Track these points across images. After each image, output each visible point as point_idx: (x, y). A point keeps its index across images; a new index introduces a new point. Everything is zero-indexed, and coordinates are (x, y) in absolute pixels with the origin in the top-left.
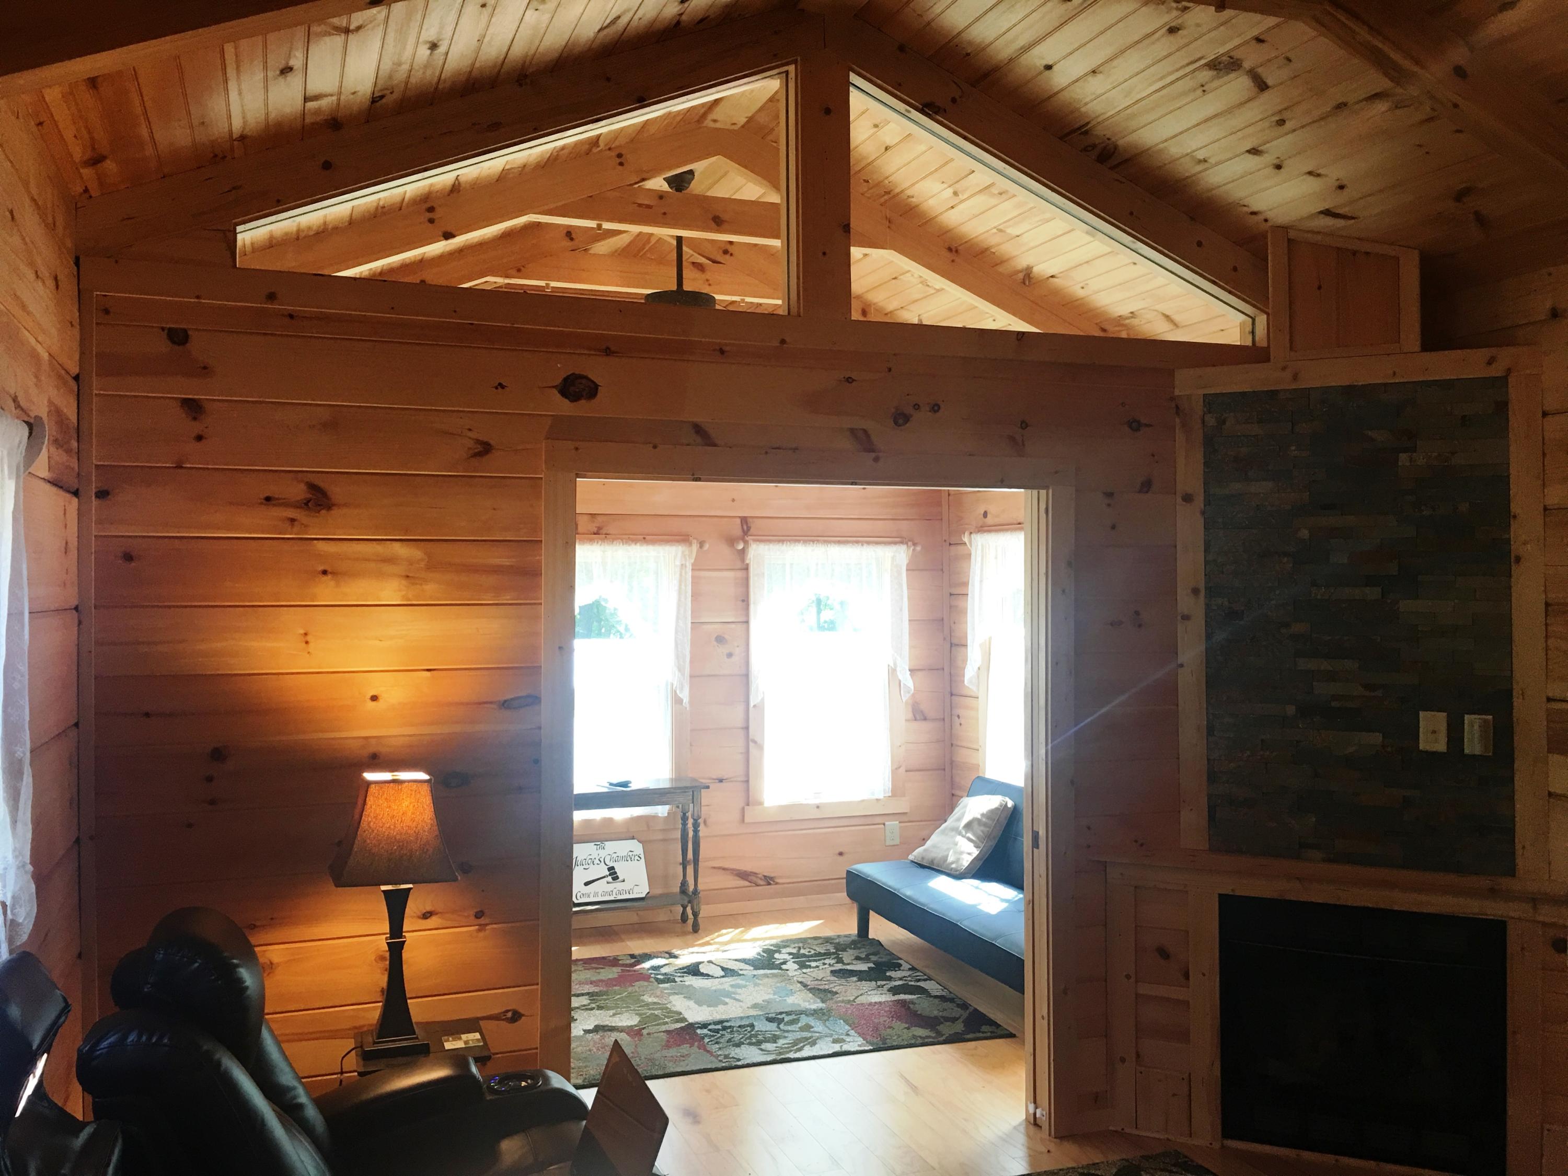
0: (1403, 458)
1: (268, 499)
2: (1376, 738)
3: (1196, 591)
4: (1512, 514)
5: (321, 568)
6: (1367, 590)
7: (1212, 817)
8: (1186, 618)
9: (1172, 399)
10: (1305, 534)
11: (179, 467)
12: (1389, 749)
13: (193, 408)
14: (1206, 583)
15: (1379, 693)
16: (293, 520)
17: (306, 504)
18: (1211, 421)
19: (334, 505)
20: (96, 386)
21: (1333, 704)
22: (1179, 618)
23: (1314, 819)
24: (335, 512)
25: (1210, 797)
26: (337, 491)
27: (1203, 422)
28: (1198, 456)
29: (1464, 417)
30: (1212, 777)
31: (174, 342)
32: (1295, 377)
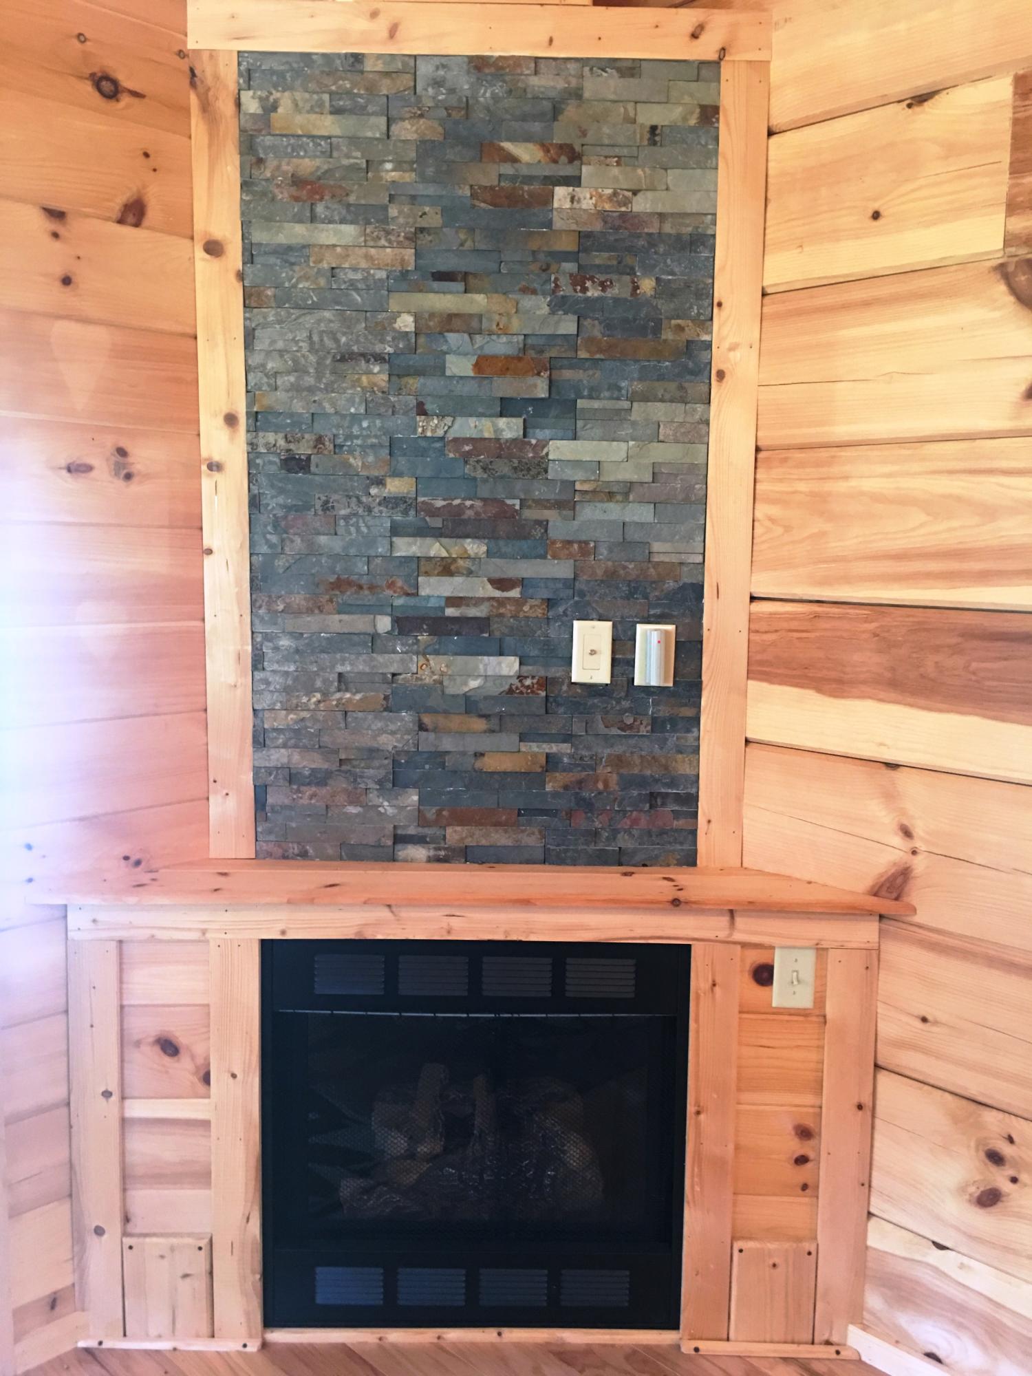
0: (561, 194)
2: (509, 666)
3: (231, 420)
4: (716, 301)
6: (502, 422)
7: (260, 803)
8: (215, 467)
9: (182, 54)
10: (406, 323)
12: (528, 682)
14: (250, 404)
15: (515, 593)
18: (252, 105)
21: (450, 612)
22: (204, 468)
23: (416, 798)
25: (256, 770)
27: (238, 104)
28: (230, 169)
29: (653, 129)
30: (260, 740)
32: (393, 32)
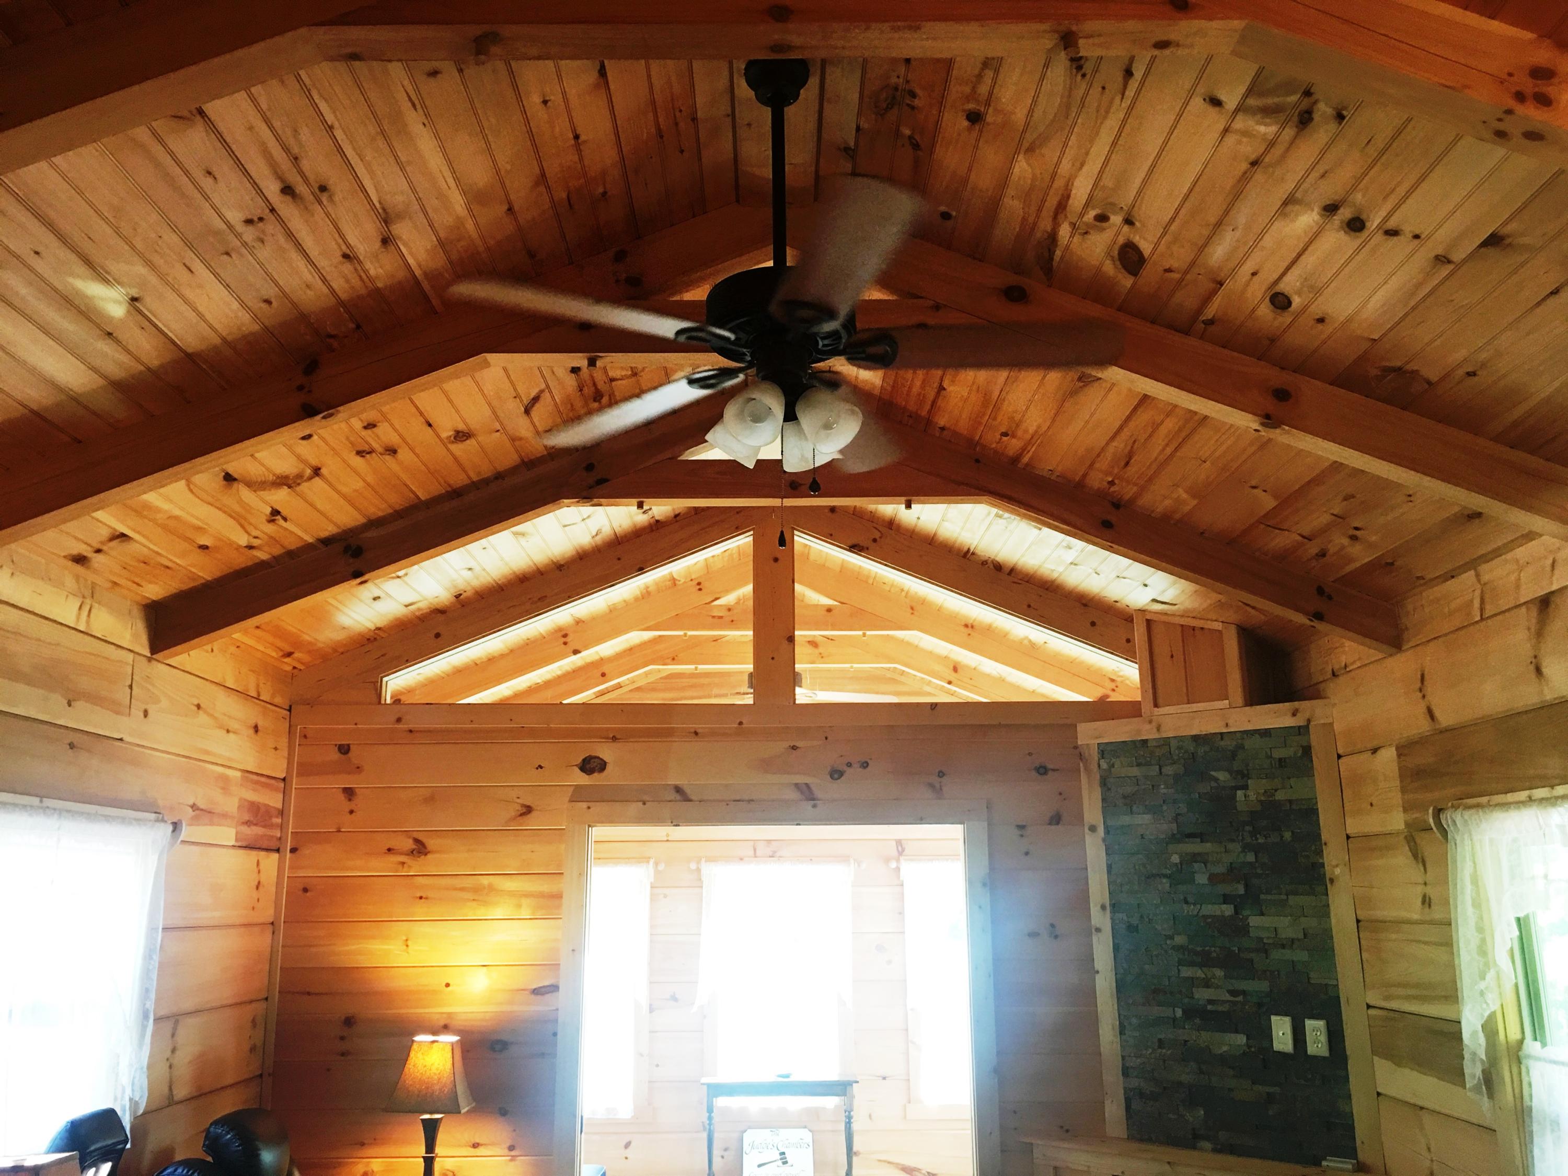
0: (1240, 794)
1: (389, 850)
2: (1241, 1039)
3: (1103, 907)
4: (1323, 842)
5: (419, 895)
6: (1224, 907)
7: (1128, 1108)
8: (1098, 930)
9: (1076, 747)
10: (1175, 859)
11: (339, 831)
12: (1253, 1049)
13: (349, 793)
14: (1110, 900)
15: (1240, 998)
16: (403, 863)
17: (412, 852)
18: (1104, 765)
19: (429, 852)
20: (295, 783)
21: (1209, 1007)
22: (1093, 931)
23: (1202, 1112)
24: (429, 856)
25: (1125, 1089)
26: (431, 843)
27: (1099, 766)
28: (1097, 794)
29: (1280, 759)
30: (1126, 1072)
31: (341, 753)
32: (1159, 728)
